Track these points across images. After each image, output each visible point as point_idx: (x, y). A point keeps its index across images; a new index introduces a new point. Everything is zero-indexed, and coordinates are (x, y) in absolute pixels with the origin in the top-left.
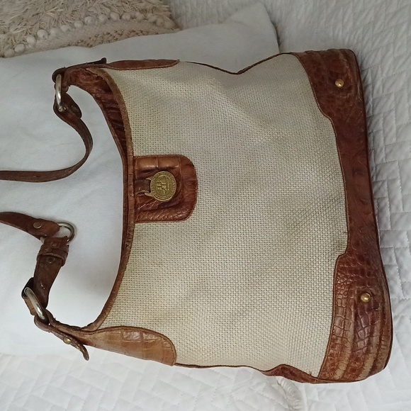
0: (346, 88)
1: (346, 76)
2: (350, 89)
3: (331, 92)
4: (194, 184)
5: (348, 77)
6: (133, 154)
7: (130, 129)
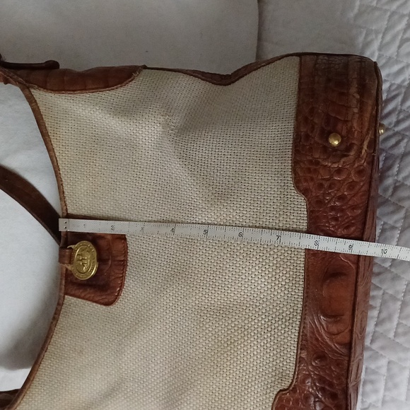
0: (343, 147)
1: (349, 125)
2: (349, 149)
3: (317, 156)
4: (123, 264)
5: (351, 127)
6: (67, 211)
7: (61, 181)
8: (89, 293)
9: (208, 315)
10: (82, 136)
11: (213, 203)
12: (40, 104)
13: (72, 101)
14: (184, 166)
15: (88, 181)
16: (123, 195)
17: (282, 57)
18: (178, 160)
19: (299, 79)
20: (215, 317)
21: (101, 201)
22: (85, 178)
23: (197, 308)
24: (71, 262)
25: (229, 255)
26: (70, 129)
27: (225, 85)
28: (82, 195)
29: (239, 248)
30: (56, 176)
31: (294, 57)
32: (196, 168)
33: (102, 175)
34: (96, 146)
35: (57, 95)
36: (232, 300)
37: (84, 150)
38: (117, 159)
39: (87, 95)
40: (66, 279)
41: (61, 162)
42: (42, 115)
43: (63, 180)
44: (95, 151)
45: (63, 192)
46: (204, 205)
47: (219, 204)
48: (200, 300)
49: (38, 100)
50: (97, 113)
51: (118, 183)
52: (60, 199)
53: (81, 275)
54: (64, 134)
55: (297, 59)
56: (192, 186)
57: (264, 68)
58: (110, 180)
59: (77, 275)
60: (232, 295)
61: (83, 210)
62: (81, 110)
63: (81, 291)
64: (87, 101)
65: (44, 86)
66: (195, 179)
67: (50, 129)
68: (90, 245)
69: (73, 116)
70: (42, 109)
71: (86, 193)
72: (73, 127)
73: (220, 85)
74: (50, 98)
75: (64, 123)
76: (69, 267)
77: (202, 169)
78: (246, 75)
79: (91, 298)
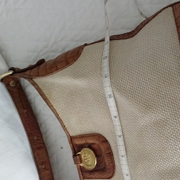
4: (110, 155)
6: (70, 135)
7: (62, 121)
8: (97, 175)
9: (166, 176)
10: (64, 94)
11: (145, 112)
12: (39, 84)
13: (53, 78)
14: (122, 95)
15: (75, 117)
16: (96, 119)
17: (161, 11)
18: (118, 93)
19: (176, 21)
20: (170, 176)
21: (86, 125)
22: (73, 116)
23: (158, 173)
24: (81, 162)
25: (165, 140)
26: (57, 92)
27: (132, 37)
28: (75, 125)
29: (170, 135)
30: (58, 119)
31: (169, 8)
32: (129, 94)
33: (81, 111)
34: (73, 97)
35: (45, 78)
36: (177, 165)
37: (67, 101)
38: (86, 100)
39: (60, 73)
40: (81, 171)
41: (58, 111)
42: (41, 90)
43: (62, 120)
44: (74, 100)
45: (65, 126)
46: (141, 114)
47: (149, 112)
48: (158, 168)
49: (37, 83)
50: (68, 80)
51: (91, 113)
52: (64, 130)
53: (89, 167)
54: (55, 96)
55: (171, 8)
56: (131, 105)
57: (152, 20)
58: (86, 113)
59: (87, 167)
60: (176, 162)
61: (78, 132)
62: (59, 81)
63: (92, 175)
64: (60, 75)
65: (38, 75)
66: (130, 101)
67: (47, 95)
68: (88, 149)
69: (56, 85)
70: (40, 87)
71: (76, 123)
72: (58, 91)
73: (129, 38)
74: (43, 80)
75: (53, 90)
76: (81, 165)
77: (133, 94)
78: (142, 28)
79: (99, 177)
